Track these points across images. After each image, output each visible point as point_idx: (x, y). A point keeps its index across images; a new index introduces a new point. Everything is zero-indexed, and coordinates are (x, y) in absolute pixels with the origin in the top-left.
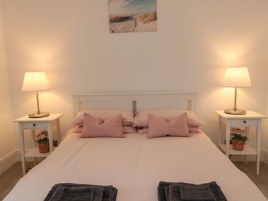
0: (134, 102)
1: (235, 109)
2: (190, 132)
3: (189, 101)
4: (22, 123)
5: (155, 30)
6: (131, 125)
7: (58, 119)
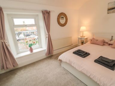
4: (79, 38)
6: (107, 43)
7: (87, 38)
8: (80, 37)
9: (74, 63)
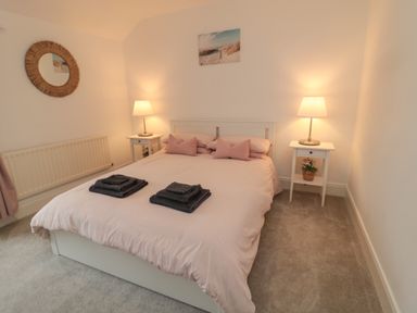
0: (218, 128)
1: (309, 140)
2: (250, 157)
3: (267, 130)
4: (132, 139)
5: (238, 60)
6: (205, 147)
7: (159, 138)
8: (137, 136)
9: (86, 224)
